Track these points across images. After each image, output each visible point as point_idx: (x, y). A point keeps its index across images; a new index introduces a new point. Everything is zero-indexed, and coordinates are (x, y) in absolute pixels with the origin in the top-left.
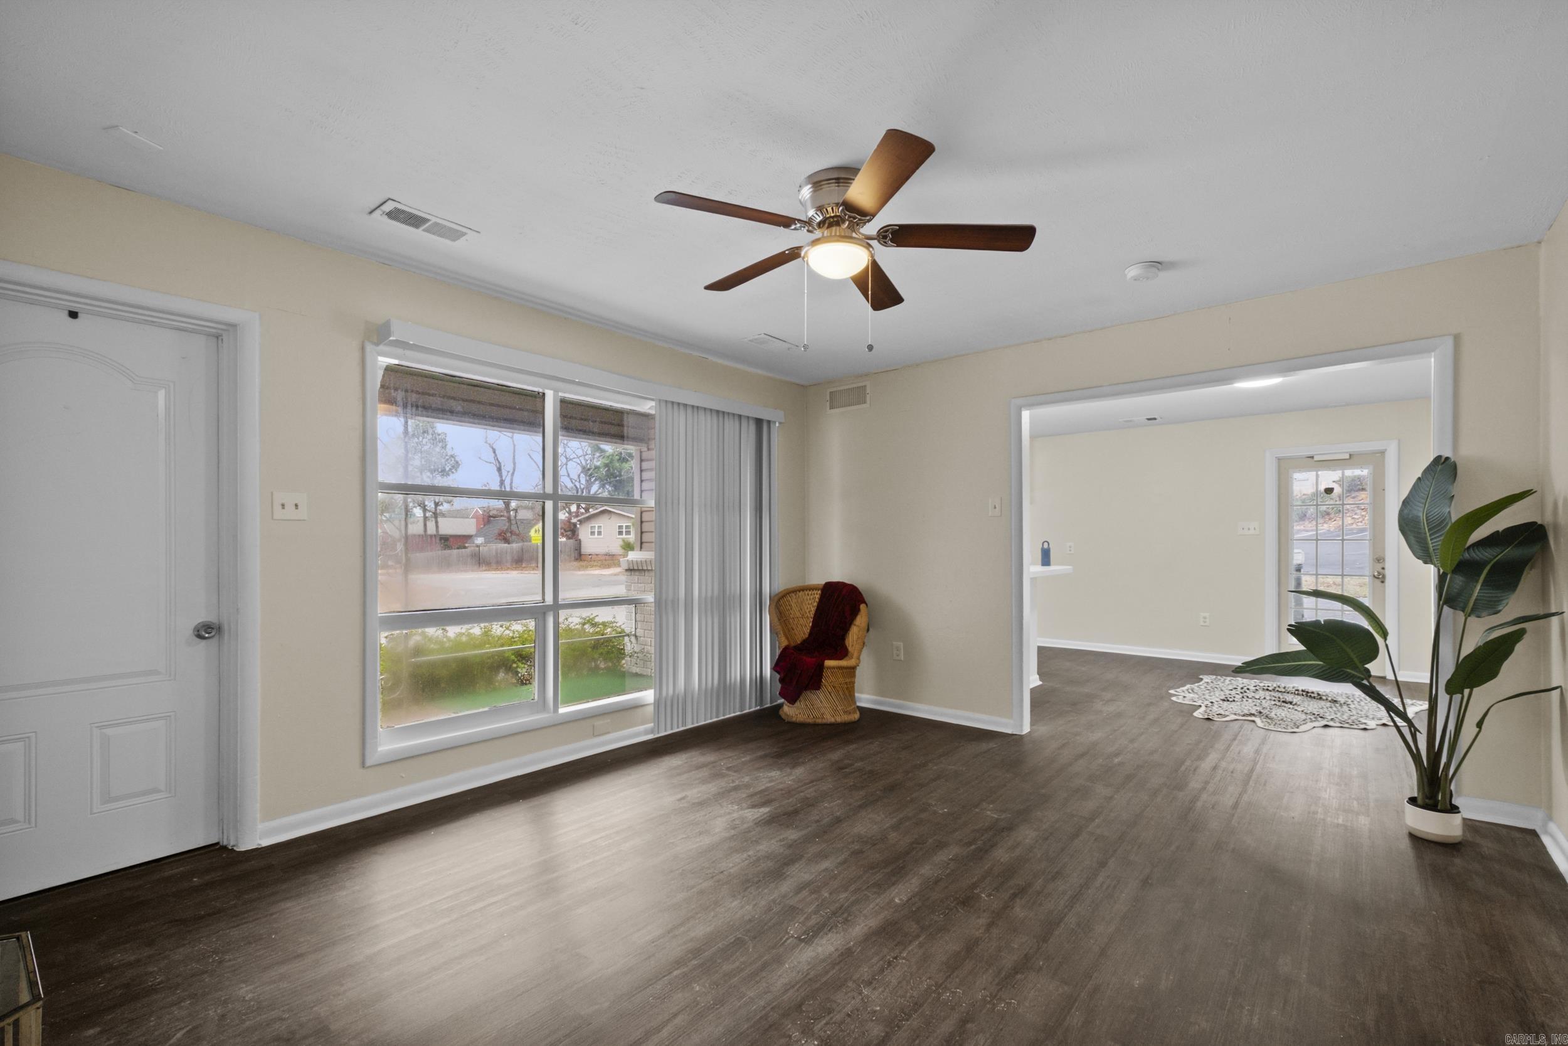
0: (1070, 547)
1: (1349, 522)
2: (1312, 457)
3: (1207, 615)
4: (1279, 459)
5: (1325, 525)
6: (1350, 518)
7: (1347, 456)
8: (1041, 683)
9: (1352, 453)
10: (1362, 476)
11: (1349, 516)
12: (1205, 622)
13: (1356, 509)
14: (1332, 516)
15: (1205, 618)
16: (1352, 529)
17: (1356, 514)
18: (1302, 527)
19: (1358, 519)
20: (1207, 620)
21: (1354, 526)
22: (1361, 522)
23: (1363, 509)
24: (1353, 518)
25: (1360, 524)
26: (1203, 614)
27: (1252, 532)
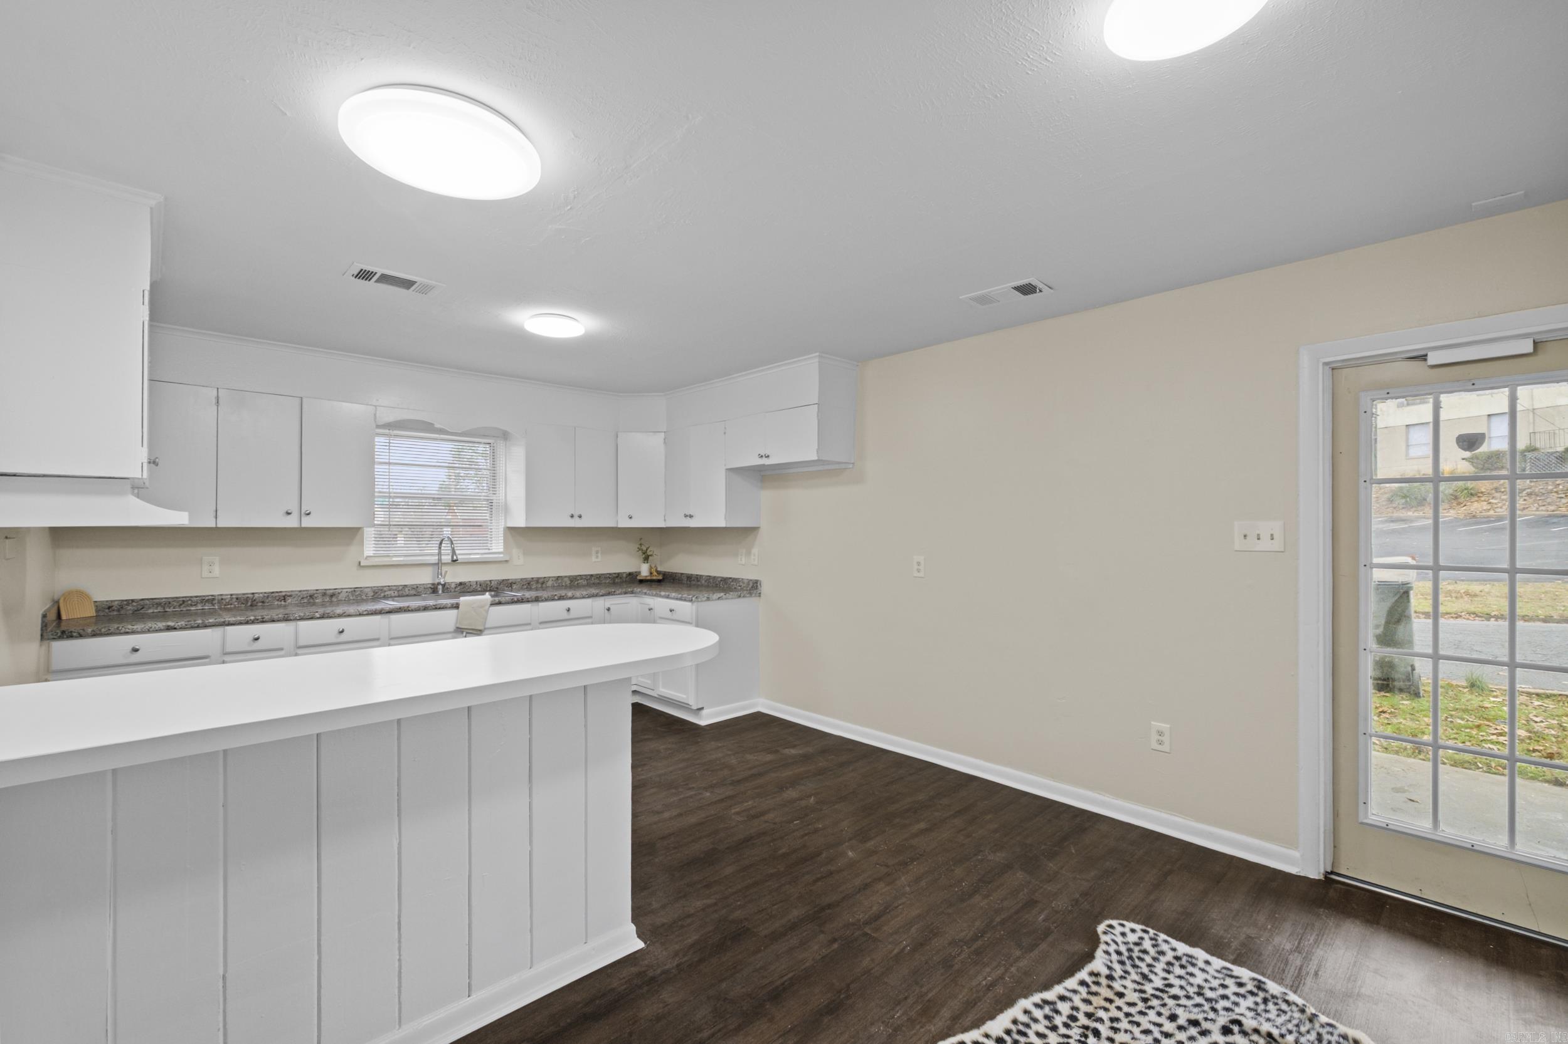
0: (919, 564)
1: (1485, 508)
2: (1424, 358)
3: (1164, 726)
4: (1334, 369)
5: (1452, 511)
6: (1486, 503)
7: (1527, 347)
8: (640, 945)
9: (1538, 338)
10: (1502, 452)
11: (1485, 501)
12: (1161, 743)
13: (1493, 491)
14: (1461, 500)
15: (1160, 733)
16: (1488, 517)
17: (1493, 498)
18: (1421, 514)
19: (1496, 504)
20: (1166, 739)
21: (1492, 512)
22: (1501, 508)
23: (1503, 492)
24: (1490, 503)
25: (1499, 510)
26: (1157, 725)
27: (1265, 545)
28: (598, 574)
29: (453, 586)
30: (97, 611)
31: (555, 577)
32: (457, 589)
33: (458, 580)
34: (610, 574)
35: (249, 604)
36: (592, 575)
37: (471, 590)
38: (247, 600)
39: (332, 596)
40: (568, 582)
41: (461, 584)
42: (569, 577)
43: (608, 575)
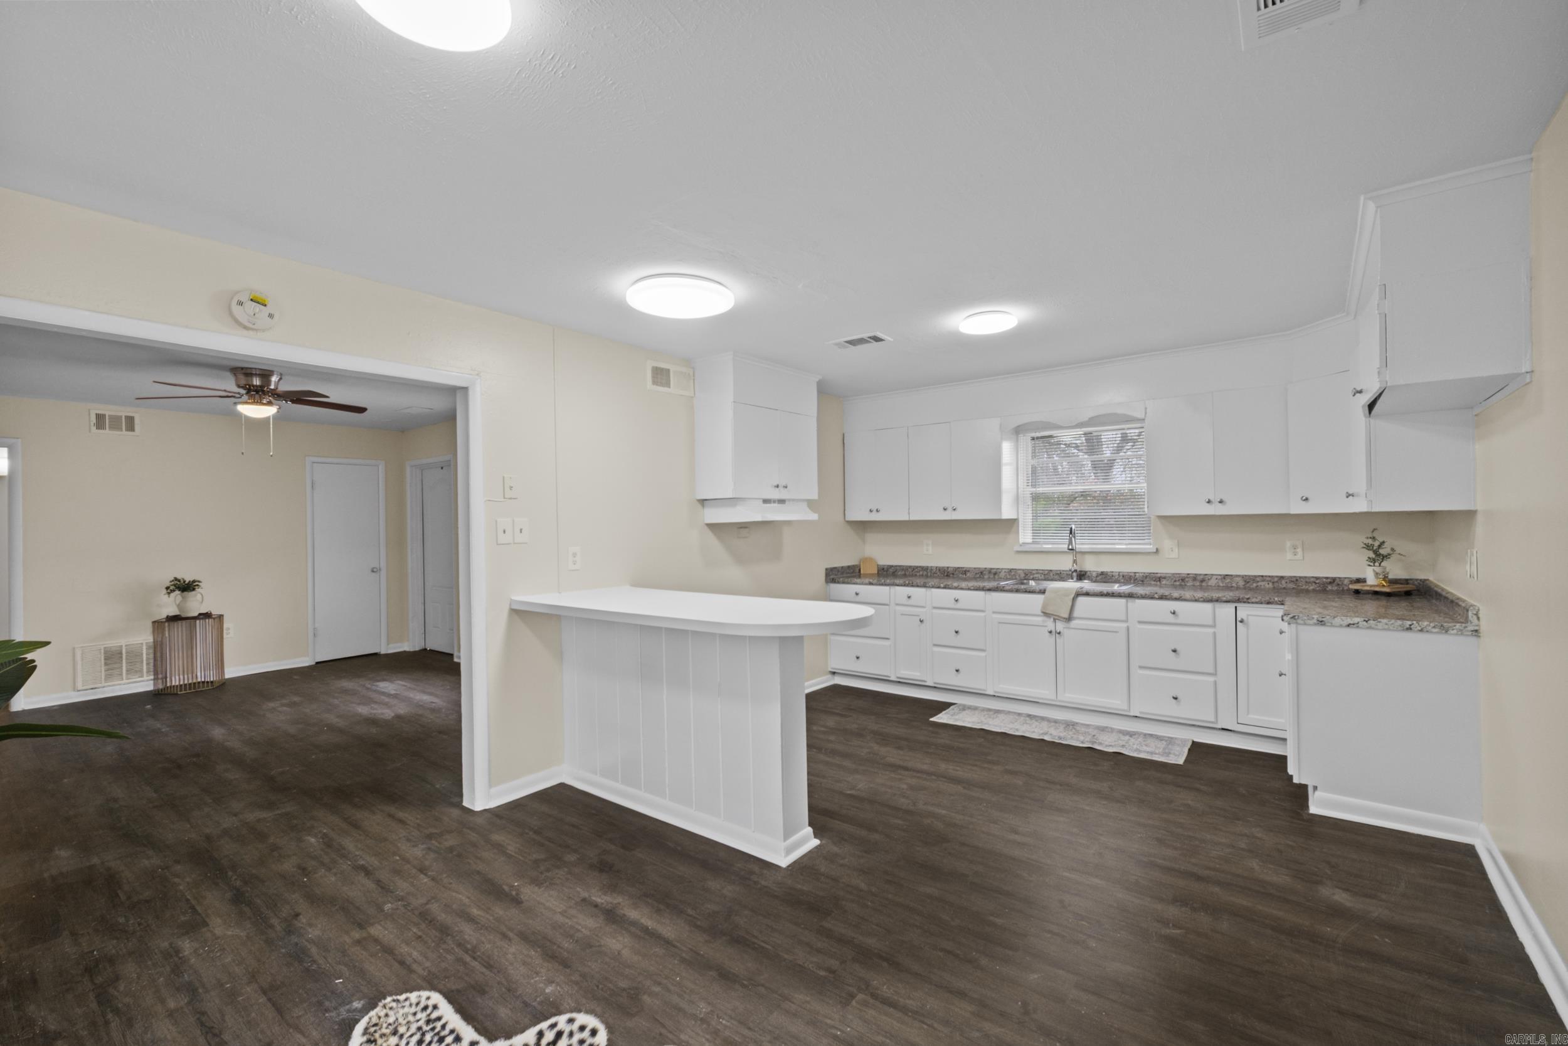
28: (1295, 577)
29: (1094, 574)
30: (878, 571)
31: (1220, 575)
32: (1098, 578)
33: (1101, 570)
34: (1317, 578)
35: (946, 574)
36: (1282, 578)
37: (1113, 581)
38: (944, 571)
39: (995, 574)
40: (1241, 583)
41: (1102, 573)
42: (1243, 577)
43: (1312, 580)
